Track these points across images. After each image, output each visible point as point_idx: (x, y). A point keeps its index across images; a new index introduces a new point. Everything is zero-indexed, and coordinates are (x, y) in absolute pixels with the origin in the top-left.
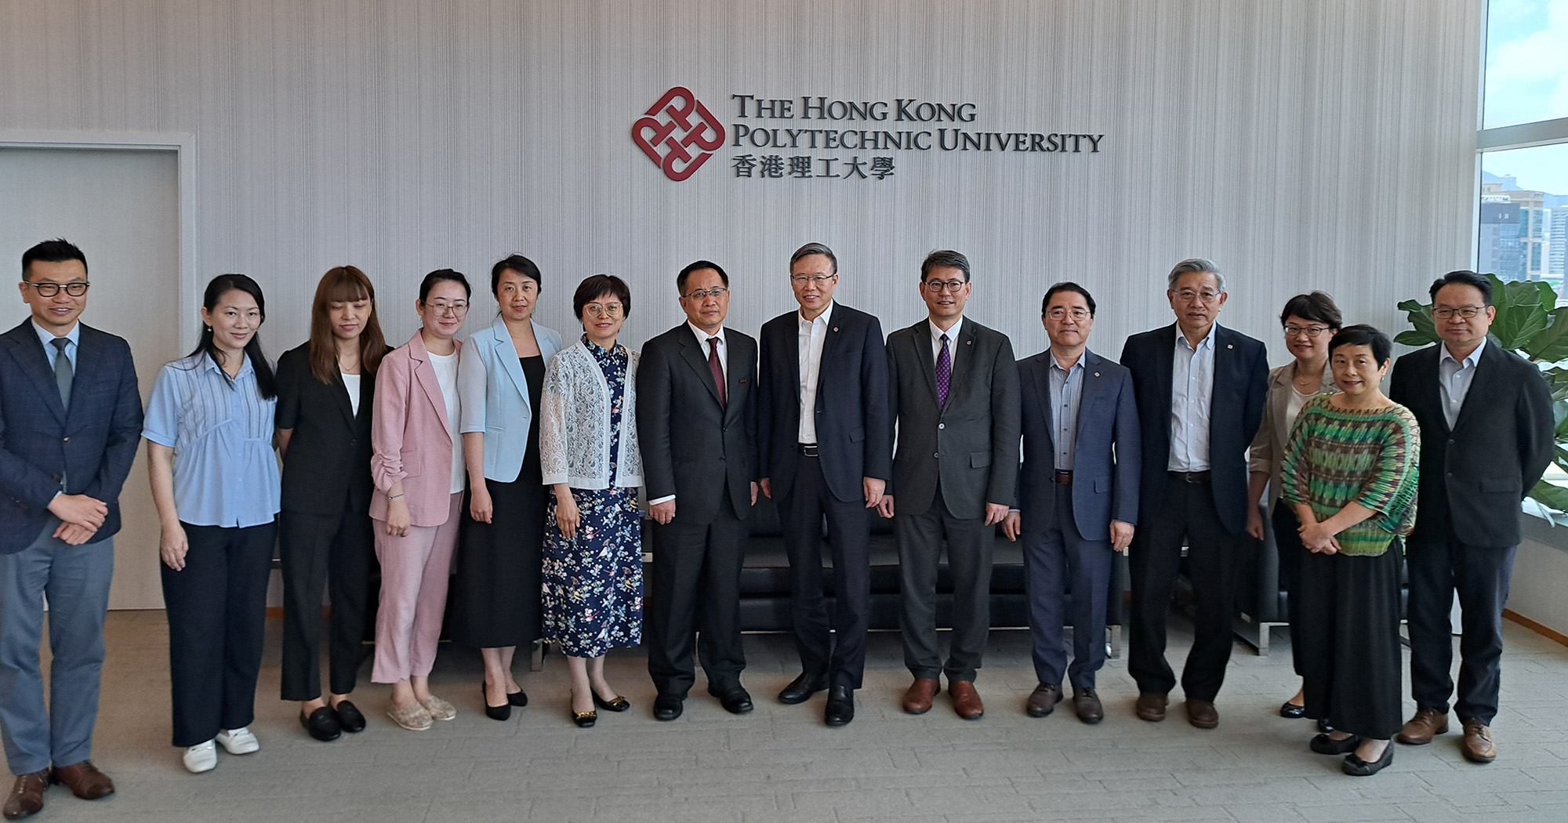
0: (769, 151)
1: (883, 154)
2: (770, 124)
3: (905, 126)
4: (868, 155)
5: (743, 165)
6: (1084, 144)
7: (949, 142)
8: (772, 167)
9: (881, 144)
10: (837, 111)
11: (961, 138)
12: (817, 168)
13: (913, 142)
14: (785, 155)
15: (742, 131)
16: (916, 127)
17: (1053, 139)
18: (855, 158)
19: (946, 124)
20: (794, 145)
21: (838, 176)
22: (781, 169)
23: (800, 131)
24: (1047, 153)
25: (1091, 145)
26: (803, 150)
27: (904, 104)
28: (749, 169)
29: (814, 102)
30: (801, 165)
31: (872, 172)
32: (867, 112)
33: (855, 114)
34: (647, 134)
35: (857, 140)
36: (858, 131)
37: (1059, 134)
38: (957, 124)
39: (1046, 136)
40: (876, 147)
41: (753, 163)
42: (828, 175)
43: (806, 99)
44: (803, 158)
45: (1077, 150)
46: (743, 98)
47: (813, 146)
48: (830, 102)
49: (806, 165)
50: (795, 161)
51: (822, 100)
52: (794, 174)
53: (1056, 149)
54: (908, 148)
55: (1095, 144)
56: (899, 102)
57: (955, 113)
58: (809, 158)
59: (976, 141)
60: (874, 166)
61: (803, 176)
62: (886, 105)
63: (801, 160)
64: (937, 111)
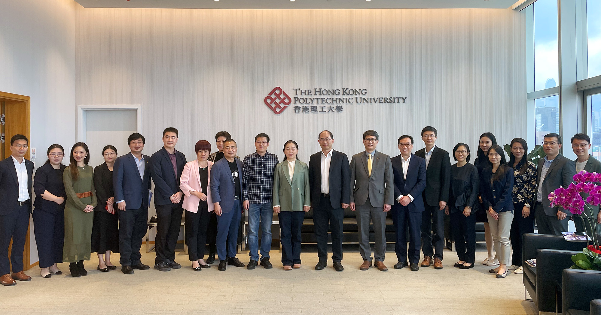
0: (305, 105)
1: (339, 105)
2: (305, 97)
3: (345, 96)
4: (335, 105)
5: (297, 109)
6: (401, 100)
7: (359, 101)
8: (306, 109)
9: (338, 102)
10: (325, 93)
11: (362, 100)
12: (319, 109)
13: (348, 101)
14: (310, 106)
15: (296, 100)
16: (349, 97)
17: (391, 99)
18: (331, 106)
19: (358, 95)
20: (312, 103)
21: (326, 111)
22: (308, 110)
23: (314, 98)
24: (389, 103)
25: (403, 101)
26: (315, 104)
27: (345, 90)
28: (299, 110)
29: (318, 90)
30: (314, 108)
31: (336, 110)
32: (334, 92)
33: (330, 93)
34: (269, 101)
35: (331, 101)
36: (331, 98)
37: (393, 98)
38: (361, 95)
39: (388, 98)
40: (337, 103)
41: (300, 108)
42: (322, 111)
43: (315, 89)
44: (315, 106)
45: (398, 102)
46: (296, 90)
47: (318, 103)
48: (323, 90)
49: (316, 108)
50: (313, 107)
51: (320, 89)
52: (312, 111)
53: (392, 102)
54: (347, 103)
55: (404, 100)
56: (343, 89)
57: (360, 92)
58: (317, 106)
59: (367, 100)
60: (336, 108)
61: (315, 112)
62: (339, 90)
63: (314, 107)
64: (355, 91)
